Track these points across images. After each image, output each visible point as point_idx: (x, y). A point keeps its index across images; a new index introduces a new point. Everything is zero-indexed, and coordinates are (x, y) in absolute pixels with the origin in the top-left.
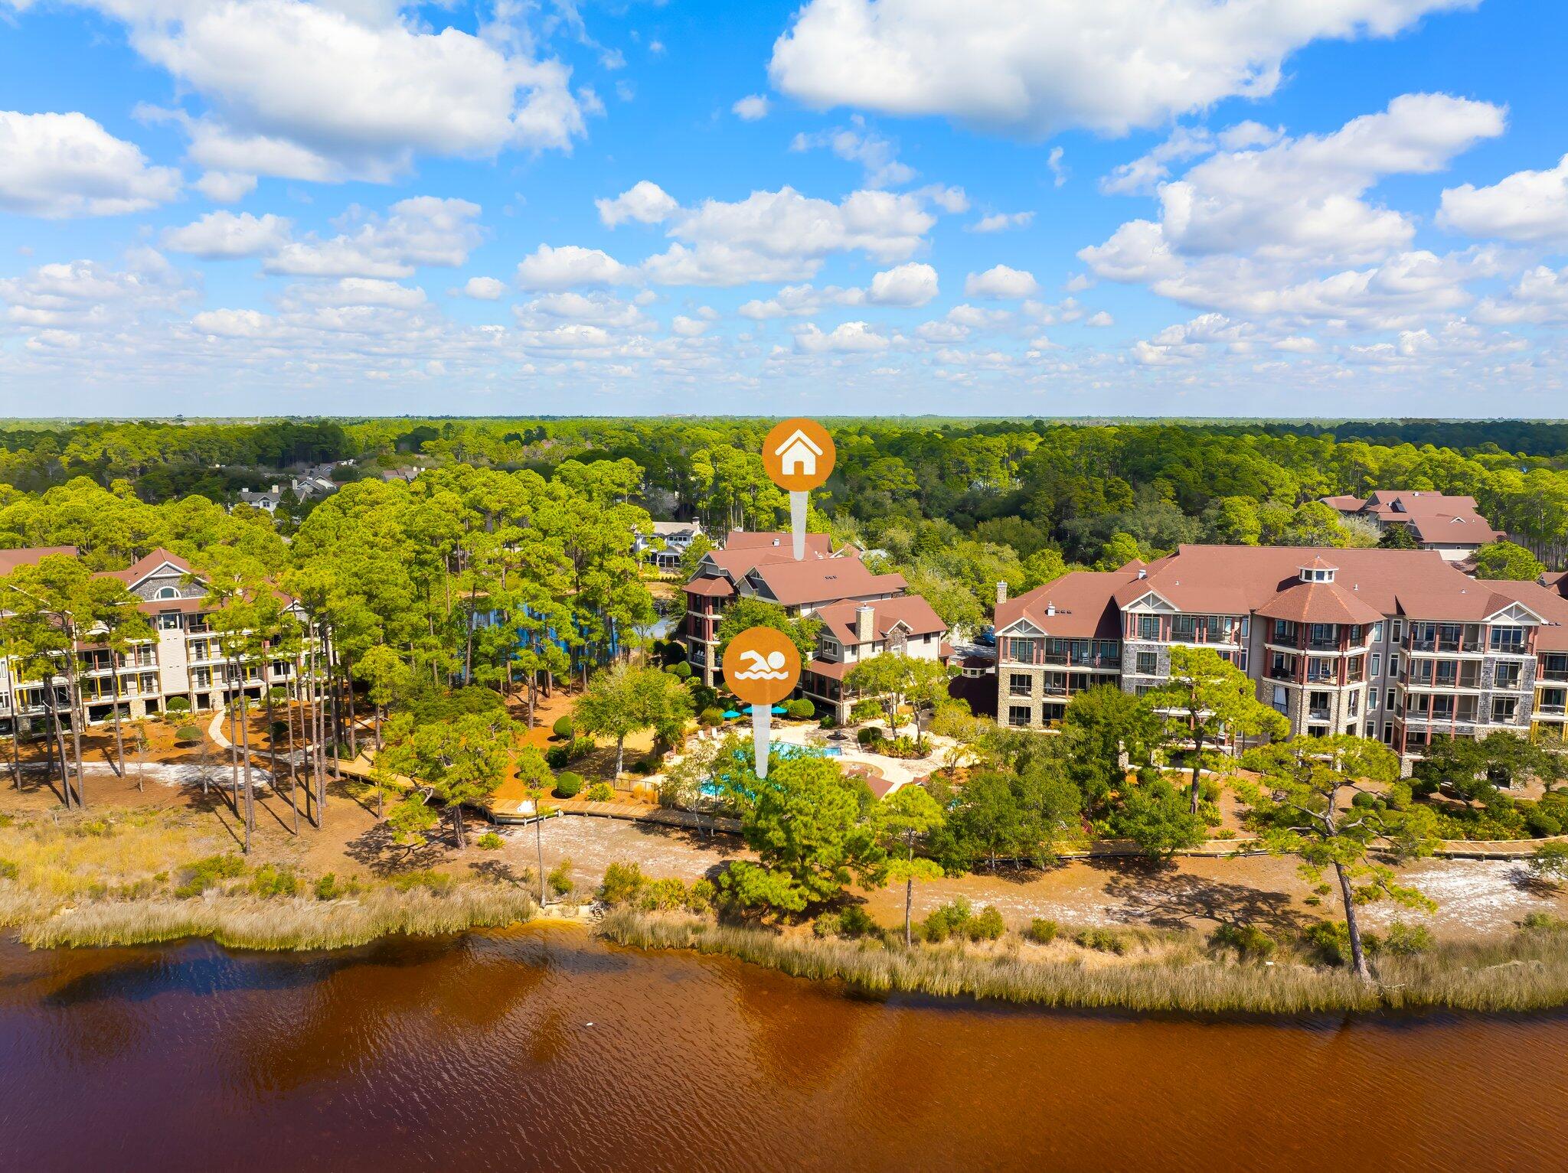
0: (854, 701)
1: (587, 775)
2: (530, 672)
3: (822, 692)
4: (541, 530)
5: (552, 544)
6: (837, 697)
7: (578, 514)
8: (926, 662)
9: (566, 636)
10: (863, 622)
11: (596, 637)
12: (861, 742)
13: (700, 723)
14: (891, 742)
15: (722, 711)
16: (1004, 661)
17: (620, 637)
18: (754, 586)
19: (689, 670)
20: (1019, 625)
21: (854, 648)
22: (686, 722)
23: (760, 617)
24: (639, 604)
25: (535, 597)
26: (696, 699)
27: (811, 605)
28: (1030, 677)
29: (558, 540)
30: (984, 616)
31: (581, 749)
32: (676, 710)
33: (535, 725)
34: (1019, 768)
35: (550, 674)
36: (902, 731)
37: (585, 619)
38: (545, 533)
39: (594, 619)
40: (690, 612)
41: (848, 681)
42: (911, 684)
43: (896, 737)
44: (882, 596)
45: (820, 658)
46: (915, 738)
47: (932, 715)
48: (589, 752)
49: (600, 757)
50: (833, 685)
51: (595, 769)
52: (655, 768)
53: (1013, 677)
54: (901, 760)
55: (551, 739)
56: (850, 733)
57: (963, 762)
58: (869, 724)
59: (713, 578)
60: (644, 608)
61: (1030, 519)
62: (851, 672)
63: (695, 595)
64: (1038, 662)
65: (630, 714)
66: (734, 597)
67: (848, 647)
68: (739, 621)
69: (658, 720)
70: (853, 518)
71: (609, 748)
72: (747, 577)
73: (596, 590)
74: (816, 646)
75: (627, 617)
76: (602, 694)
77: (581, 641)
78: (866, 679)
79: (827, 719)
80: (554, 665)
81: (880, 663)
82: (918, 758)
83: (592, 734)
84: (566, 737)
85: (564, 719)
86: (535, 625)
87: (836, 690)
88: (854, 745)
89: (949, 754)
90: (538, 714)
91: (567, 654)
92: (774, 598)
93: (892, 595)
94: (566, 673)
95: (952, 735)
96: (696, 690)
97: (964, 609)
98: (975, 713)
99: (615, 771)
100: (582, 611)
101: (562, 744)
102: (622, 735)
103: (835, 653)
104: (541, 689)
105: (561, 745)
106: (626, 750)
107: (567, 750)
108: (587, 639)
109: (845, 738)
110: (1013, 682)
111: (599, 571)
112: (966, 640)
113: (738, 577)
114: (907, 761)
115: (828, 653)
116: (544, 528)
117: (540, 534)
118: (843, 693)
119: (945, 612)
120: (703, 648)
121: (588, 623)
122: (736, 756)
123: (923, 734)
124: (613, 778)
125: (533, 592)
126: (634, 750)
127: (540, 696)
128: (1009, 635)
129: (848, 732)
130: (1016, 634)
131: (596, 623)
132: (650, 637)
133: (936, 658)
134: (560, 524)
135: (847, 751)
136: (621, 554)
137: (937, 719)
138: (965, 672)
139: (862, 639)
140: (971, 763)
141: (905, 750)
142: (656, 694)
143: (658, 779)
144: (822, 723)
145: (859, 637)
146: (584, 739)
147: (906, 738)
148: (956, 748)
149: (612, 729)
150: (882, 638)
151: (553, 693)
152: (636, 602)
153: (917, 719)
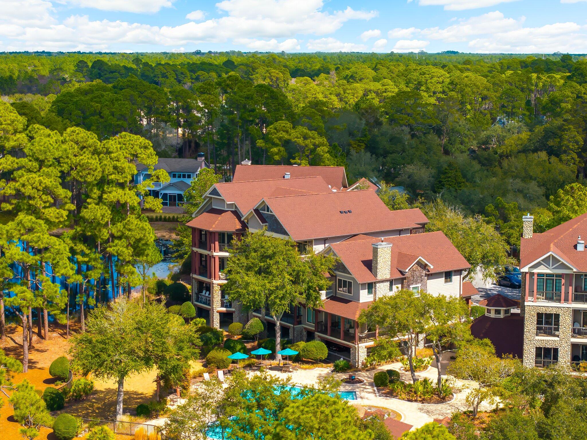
0: (371, 343)
1: (85, 418)
2: (25, 310)
3: (335, 333)
4: (37, 160)
5: (48, 175)
6: (352, 338)
7: (77, 143)
8: (447, 300)
9: (63, 271)
10: (380, 260)
11: (95, 275)
12: (377, 386)
13: (205, 366)
14: (410, 385)
15: (229, 352)
16: (530, 298)
17: (120, 274)
18: (263, 220)
19: (193, 311)
20: (546, 261)
21: (370, 287)
22: (191, 362)
23: (270, 252)
24: (140, 239)
25: (30, 230)
26: (202, 338)
27: (324, 241)
28: (557, 316)
29: (55, 171)
30: (509, 255)
31: (79, 391)
32: (181, 349)
33: (30, 367)
34: (546, 410)
35: (46, 312)
36: (421, 375)
37: (83, 254)
38: (41, 163)
39: (93, 256)
40: (195, 249)
41: (364, 320)
42: (431, 325)
43: (415, 380)
44: (400, 232)
45: (333, 297)
46: (436, 381)
47: (453, 358)
48: (87, 394)
49: (99, 400)
50: (347, 326)
51: (94, 412)
52: (157, 411)
53: (539, 316)
54: (420, 405)
55: (47, 381)
56: (365, 376)
57: (486, 406)
58: (386, 367)
59: (219, 212)
60: (146, 244)
61: (557, 156)
62: (367, 310)
63: (201, 231)
64: (566, 300)
65: (131, 352)
66: (242, 232)
67: (363, 285)
68: (247, 257)
69: (161, 360)
70: (368, 154)
71: (109, 391)
72: (256, 211)
73: (95, 224)
74: (330, 283)
75: (127, 253)
76: (101, 332)
77: (79, 278)
78: (384, 318)
79: (341, 362)
80: (50, 302)
81: (398, 300)
82: (438, 402)
83: (91, 376)
84: (62, 379)
85: (62, 360)
86: (31, 259)
87: (351, 331)
88: (370, 389)
89: (471, 399)
90: (33, 356)
91: (64, 291)
92: (285, 233)
93: (411, 231)
94: (64, 311)
95: (474, 376)
96: (202, 331)
97: (487, 247)
98: (499, 354)
99: (115, 413)
100: (80, 247)
101: (60, 386)
102: (123, 374)
103: (350, 292)
104: (36, 330)
105: (57, 387)
106: (127, 393)
107: (65, 392)
108: (86, 277)
109: (360, 382)
110: (539, 322)
111: (97, 204)
112: (489, 280)
113: (246, 211)
114: (426, 405)
115: (342, 292)
116: (41, 157)
117: (36, 164)
118: (358, 334)
119: (468, 250)
120: (208, 288)
121: (86, 259)
122: (244, 395)
123: (444, 377)
124: (114, 421)
125: (28, 225)
126: (136, 393)
127: (35, 338)
128: (536, 271)
129: (363, 376)
130: (543, 270)
131: (95, 260)
132: (151, 276)
133: (458, 296)
134: (57, 154)
135: (363, 394)
136: (122, 186)
137: (459, 359)
138: (489, 311)
139: (380, 277)
140: (494, 407)
141: (424, 393)
142: (159, 332)
143: (161, 421)
144: (336, 366)
145: (375, 275)
146: (83, 380)
147: (425, 381)
148: (478, 391)
149: (111, 368)
150: (400, 276)
151: (49, 334)
152: (138, 237)
153: (438, 360)
